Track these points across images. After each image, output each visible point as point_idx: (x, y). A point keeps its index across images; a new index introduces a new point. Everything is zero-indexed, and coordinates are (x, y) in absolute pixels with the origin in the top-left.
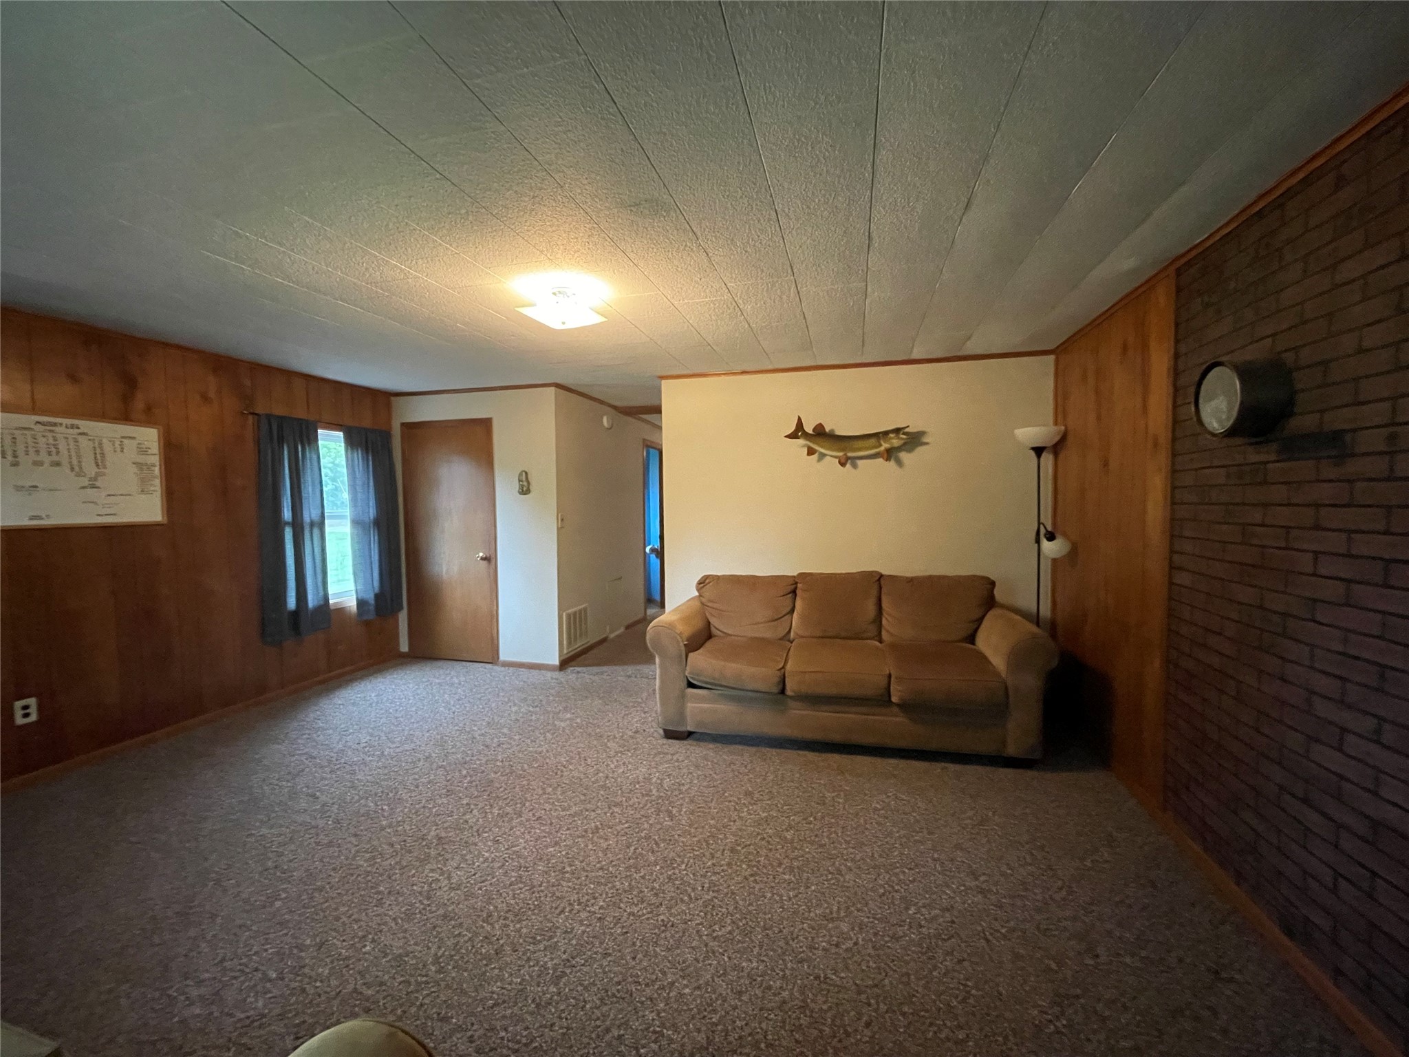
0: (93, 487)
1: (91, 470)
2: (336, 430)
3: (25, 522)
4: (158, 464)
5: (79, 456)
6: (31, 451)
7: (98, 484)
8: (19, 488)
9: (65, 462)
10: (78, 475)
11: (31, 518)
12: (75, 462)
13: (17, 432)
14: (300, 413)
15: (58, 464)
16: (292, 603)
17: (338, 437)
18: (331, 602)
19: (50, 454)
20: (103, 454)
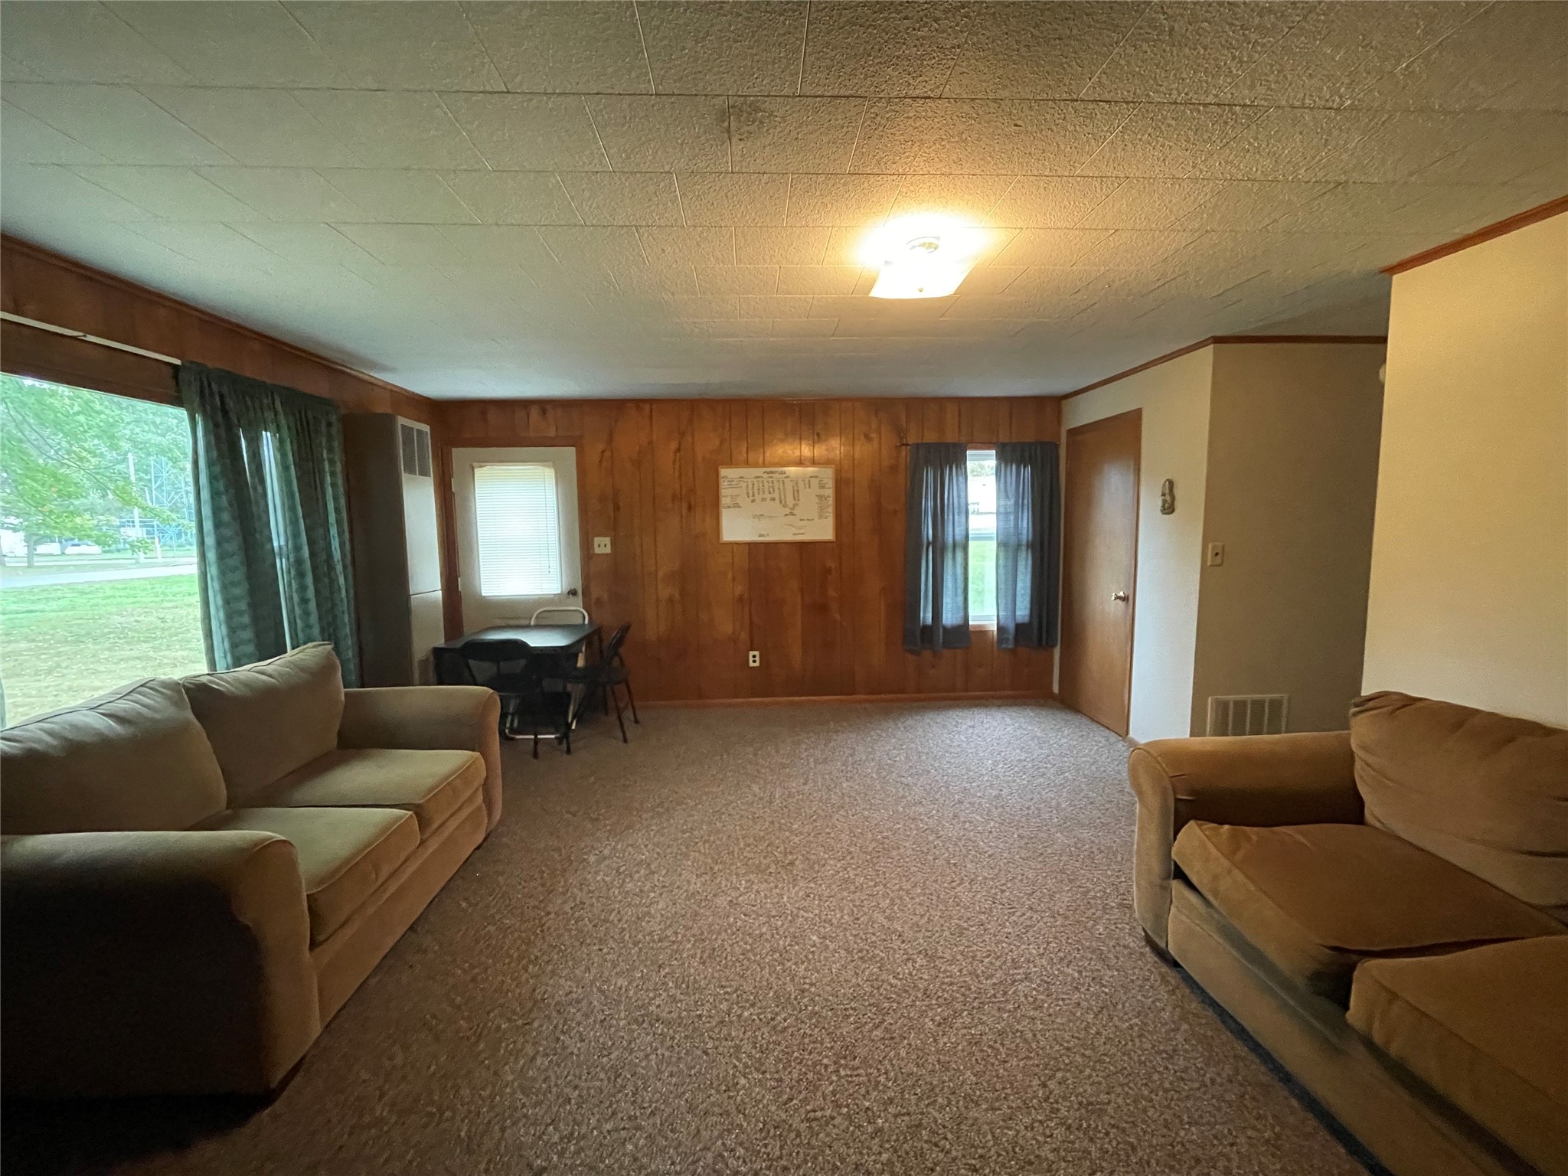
0: (792, 514)
1: (790, 502)
2: (989, 448)
3: (756, 538)
4: (831, 495)
5: (785, 494)
6: (761, 491)
7: (795, 512)
8: (755, 517)
9: (777, 498)
10: (784, 506)
11: (760, 536)
12: (783, 498)
13: (755, 480)
14: (950, 437)
15: (773, 499)
16: (927, 616)
17: (992, 455)
18: (971, 623)
19: (770, 493)
20: (798, 491)
